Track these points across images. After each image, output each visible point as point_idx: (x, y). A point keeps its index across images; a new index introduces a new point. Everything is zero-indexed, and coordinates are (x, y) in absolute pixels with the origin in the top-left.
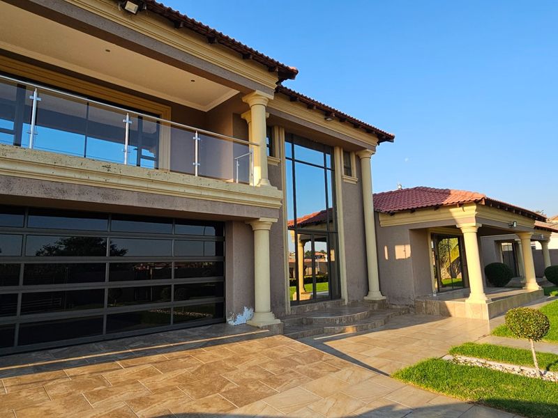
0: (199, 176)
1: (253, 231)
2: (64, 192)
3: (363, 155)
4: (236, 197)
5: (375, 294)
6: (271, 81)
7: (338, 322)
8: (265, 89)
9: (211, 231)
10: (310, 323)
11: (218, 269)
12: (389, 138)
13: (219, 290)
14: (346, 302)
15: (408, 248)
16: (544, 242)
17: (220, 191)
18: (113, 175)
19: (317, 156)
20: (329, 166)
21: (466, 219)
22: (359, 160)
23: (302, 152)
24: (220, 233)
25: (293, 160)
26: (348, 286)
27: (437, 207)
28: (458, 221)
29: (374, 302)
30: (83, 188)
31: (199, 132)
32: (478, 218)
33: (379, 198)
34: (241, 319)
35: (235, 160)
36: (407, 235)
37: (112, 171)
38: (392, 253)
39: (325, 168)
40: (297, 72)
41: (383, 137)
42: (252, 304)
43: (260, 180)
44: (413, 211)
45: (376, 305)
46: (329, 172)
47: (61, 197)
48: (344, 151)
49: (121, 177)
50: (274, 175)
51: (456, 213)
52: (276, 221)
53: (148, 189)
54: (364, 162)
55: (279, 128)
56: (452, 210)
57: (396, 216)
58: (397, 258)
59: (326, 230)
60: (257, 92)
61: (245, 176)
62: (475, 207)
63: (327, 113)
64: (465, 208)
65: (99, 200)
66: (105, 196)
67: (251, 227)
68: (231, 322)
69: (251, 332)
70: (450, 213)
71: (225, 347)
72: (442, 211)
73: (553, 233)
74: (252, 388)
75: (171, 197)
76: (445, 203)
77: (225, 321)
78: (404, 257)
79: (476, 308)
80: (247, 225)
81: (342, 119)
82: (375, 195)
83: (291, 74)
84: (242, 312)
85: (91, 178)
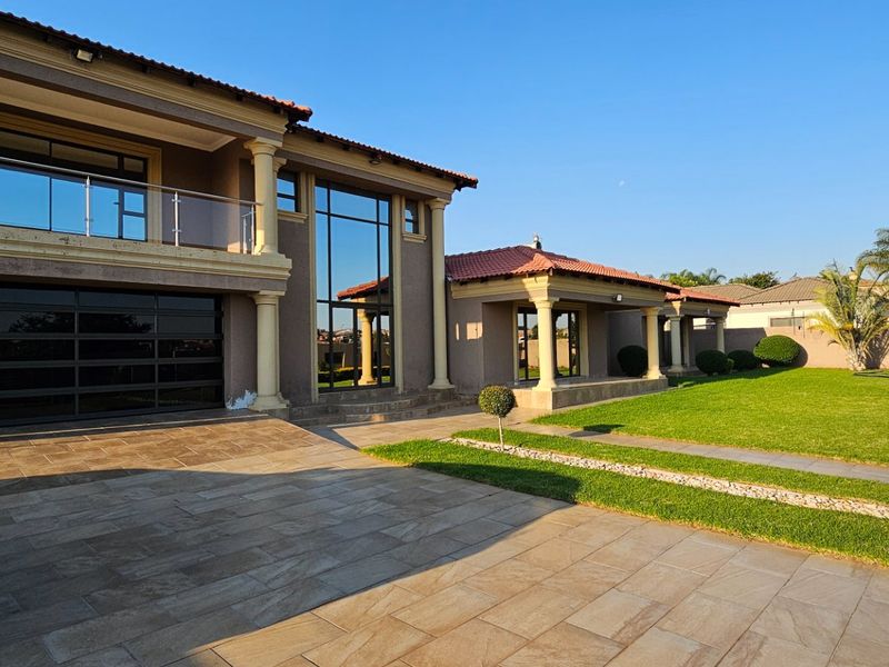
0: (180, 244)
1: (256, 306)
2: (18, 267)
3: (435, 206)
4: (228, 268)
5: (441, 382)
6: (280, 126)
7: (368, 410)
8: (269, 134)
9: (210, 304)
10: (336, 411)
11: (218, 349)
12: (472, 183)
13: (216, 371)
14: (400, 390)
15: (480, 325)
16: (717, 319)
17: (206, 262)
18: (73, 248)
19: (365, 206)
20: (384, 218)
21: (538, 290)
22: (429, 212)
23: (343, 201)
24: (218, 307)
25: (329, 214)
26: (404, 372)
27: (509, 277)
28: (531, 294)
29: (438, 391)
30: (38, 263)
31: (179, 194)
32: (551, 292)
33: (453, 263)
34: (240, 404)
35: (242, 219)
36: (480, 308)
37: (71, 243)
38: (463, 331)
39: (378, 223)
40: (311, 113)
41: (461, 182)
42: (254, 388)
43: (263, 247)
44: (484, 280)
45: (439, 395)
46: (384, 230)
47: (15, 273)
48: (407, 200)
49: (81, 249)
50: (291, 238)
51: (529, 283)
52: (283, 294)
53: (114, 261)
54: (436, 214)
55: (307, 174)
56: (525, 280)
57: (469, 286)
58: (469, 338)
59: (376, 302)
60: (259, 139)
61: (251, 241)
62: (547, 277)
63: (373, 155)
64: (538, 279)
65: (59, 275)
66: (65, 270)
67: (253, 301)
68: (229, 407)
69: (250, 415)
70: (523, 284)
71: (206, 427)
72: (515, 281)
73: (732, 308)
74: (209, 455)
75: (146, 270)
76: (514, 272)
77: (224, 406)
78: (475, 338)
79: (542, 396)
80: (249, 300)
81: (396, 161)
82: (446, 257)
83: (306, 115)
84: (242, 395)
85: (48, 252)
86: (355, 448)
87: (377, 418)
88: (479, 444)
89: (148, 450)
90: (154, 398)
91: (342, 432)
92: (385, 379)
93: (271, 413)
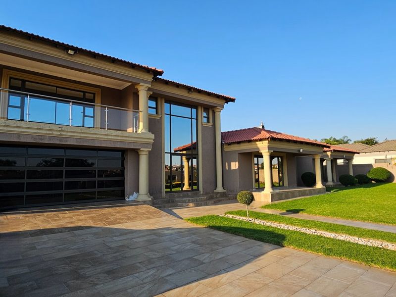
0: (108, 129)
1: (139, 155)
2: (42, 139)
3: (216, 110)
4: (127, 139)
5: (220, 189)
6: (150, 78)
7: (187, 201)
8: (145, 82)
9: (120, 153)
10: (173, 202)
11: (122, 174)
12: (233, 100)
13: (122, 183)
14: (201, 193)
15: (237, 163)
16: (349, 159)
17: (118, 136)
18: (64, 131)
19: (186, 111)
20: (194, 116)
21: (263, 147)
22: (214, 113)
23: (176, 109)
24: (123, 156)
25: (170, 115)
26: (203, 184)
27: (250, 141)
28: (260, 149)
29: (218, 193)
30: (50, 138)
31: (108, 108)
32: (269, 148)
33: (224, 135)
34: (132, 198)
35: (133, 118)
36: (237, 156)
37: (63, 129)
38: (230, 166)
39: (191, 118)
40: (163, 72)
41: (228, 100)
42: (138, 191)
43: (142, 129)
44: (239, 143)
45: (219, 195)
46: (194, 121)
47: (41, 142)
48: (204, 108)
49: (67, 132)
50: (154, 125)
51: (259, 144)
52: (150, 150)
53: (81, 136)
54: (217, 114)
55: (161, 98)
56: (257, 143)
57: (232, 146)
58: (232, 169)
59: (190, 153)
60: (141, 84)
61: (137, 127)
62: (267, 141)
63: (189, 89)
64: (263, 142)
65: (58, 142)
66: (60, 141)
67: (138, 153)
68: (127, 199)
69: (136, 203)
70: (256, 144)
71: (117, 208)
72: (253, 143)
73: (356, 155)
74: (118, 221)
75: (93, 140)
76: (252, 139)
77: (125, 199)
78: (235, 168)
79: (266, 196)
80: (136, 152)
81: (199, 91)
82: (221, 133)
83: (161, 73)
84: (132, 194)
85: (54, 133)
86: (182, 218)
87: (191, 205)
88: (237, 218)
89: (92, 218)
90: (95, 195)
91: (175, 211)
92: (195, 187)
93: (145, 202)
